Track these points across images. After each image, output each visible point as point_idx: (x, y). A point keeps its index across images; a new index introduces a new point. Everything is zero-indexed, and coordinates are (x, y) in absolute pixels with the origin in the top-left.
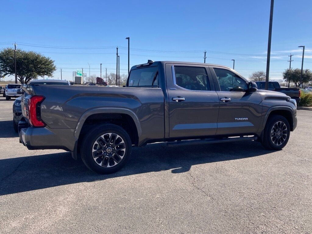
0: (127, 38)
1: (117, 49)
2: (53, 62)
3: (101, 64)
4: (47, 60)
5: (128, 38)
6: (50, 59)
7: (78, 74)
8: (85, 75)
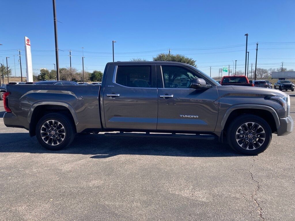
0: (245, 35)
1: (257, 45)
2: (194, 62)
3: (236, 61)
4: (190, 61)
5: (247, 35)
6: (192, 60)
7: (224, 70)
8: (231, 71)
